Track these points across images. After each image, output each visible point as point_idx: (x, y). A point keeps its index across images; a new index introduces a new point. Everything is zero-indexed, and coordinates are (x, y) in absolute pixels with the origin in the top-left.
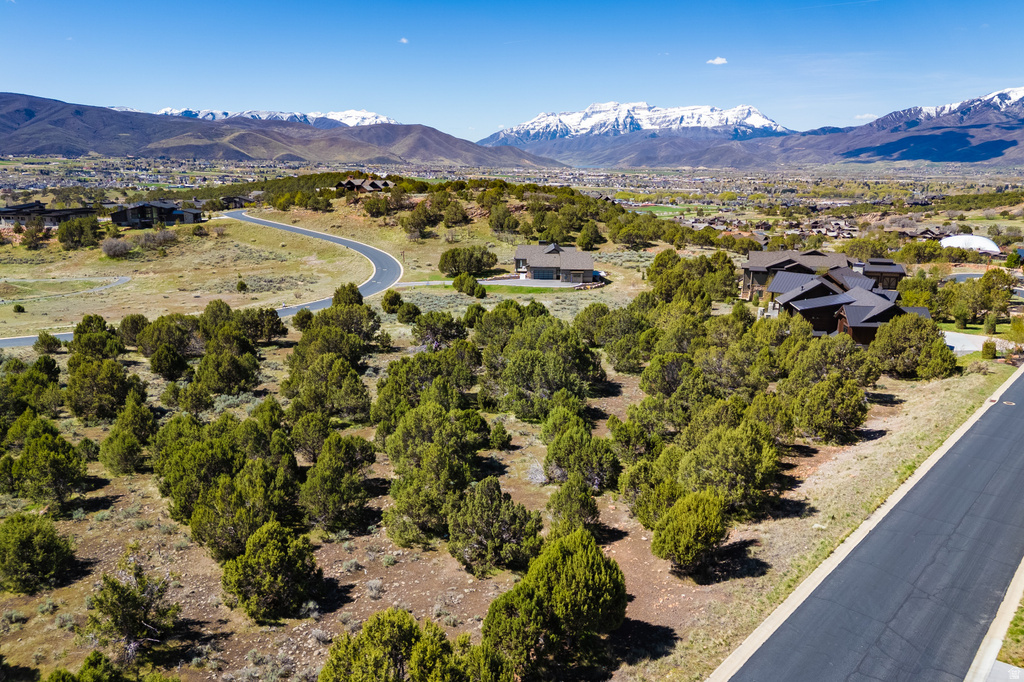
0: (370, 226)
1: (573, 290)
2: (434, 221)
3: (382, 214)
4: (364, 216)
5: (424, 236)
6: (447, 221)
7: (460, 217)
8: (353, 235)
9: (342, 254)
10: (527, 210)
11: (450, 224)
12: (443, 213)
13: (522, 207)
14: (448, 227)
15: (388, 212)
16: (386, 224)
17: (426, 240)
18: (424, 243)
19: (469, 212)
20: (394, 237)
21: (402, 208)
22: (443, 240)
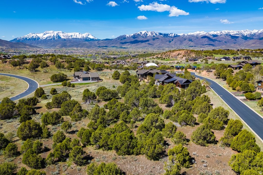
0: (14, 69)
2: (37, 66)
3: (17, 65)
4: (11, 66)
5: (36, 71)
6: (41, 66)
7: (45, 65)
8: (9, 73)
9: (10, 79)
10: (65, 62)
11: (42, 67)
13: (63, 61)
15: (20, 65)
16: (20, 68)
18: (36, 73)
19: (48, 63)
20: (25, 72)
22: (42, 72)
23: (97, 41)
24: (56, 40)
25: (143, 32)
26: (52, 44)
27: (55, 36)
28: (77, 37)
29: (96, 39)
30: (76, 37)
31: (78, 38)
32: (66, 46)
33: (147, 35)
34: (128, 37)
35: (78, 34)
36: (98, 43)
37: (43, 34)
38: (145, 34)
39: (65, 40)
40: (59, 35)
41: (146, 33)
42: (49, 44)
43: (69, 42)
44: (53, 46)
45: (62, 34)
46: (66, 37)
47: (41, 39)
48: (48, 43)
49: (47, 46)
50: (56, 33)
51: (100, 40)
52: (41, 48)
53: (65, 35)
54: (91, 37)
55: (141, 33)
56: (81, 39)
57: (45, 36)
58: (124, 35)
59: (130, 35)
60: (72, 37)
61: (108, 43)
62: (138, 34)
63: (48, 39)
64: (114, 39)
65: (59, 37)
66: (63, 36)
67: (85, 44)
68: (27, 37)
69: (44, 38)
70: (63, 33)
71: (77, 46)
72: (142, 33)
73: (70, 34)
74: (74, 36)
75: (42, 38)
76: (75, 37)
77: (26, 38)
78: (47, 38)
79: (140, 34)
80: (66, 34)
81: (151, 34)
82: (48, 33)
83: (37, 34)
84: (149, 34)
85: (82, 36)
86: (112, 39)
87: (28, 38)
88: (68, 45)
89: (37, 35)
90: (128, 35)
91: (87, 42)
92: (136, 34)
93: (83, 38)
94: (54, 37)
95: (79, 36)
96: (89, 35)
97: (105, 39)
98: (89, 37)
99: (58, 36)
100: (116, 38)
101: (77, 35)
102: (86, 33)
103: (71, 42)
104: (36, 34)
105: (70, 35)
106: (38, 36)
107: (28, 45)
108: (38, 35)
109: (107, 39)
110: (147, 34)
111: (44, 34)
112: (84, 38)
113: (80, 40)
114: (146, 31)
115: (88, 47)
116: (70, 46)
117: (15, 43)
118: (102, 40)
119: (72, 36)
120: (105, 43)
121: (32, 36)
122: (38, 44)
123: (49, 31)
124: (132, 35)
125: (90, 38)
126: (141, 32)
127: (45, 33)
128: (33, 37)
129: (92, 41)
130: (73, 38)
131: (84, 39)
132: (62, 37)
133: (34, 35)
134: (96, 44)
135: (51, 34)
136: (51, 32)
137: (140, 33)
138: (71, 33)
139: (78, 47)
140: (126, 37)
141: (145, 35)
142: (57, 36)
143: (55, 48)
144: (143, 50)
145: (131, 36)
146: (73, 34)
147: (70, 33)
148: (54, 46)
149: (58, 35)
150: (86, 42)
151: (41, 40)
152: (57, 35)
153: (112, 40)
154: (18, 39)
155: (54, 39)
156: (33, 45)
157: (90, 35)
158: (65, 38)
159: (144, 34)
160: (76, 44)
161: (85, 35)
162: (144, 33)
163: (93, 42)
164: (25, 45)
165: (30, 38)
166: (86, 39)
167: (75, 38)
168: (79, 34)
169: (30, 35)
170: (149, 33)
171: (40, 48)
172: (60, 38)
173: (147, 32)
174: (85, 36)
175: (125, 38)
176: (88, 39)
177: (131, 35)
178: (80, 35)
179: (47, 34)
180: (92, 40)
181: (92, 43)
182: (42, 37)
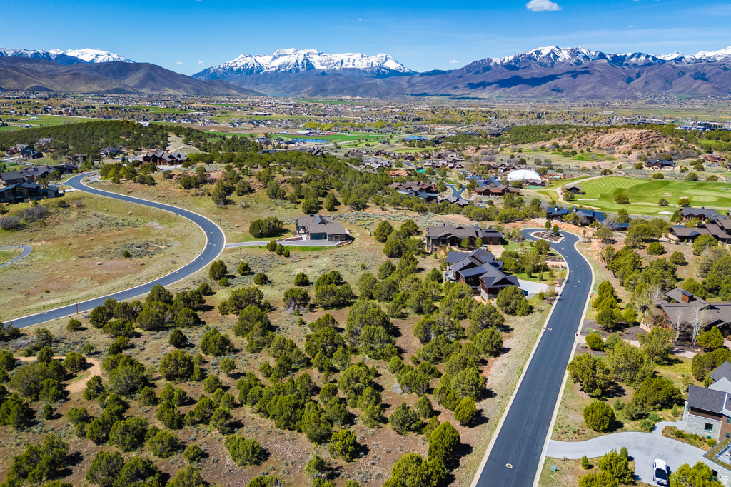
0: (186, 195)
1: (336, 247)
2: (229, 191)
3: (192, 187)
4: (180, 188)
5: (227, 202)
6: (238, 192)
7: (246, 189)
8: (175, 203)
10: (288, 182)
12: (234, 185)
13: (285, 181)
14: (240, 195)
15: (197, 185)
16: (197, 194)
17: (228, 206)
18: (226, 208)
19: (251, 185)
20: (206, 204)
21: (205, 182)
22: (238, 206)
23: (408, 77)
24: (302, 74)
25: (545, 51)
26: (292, 85)
27: (300, 62)
28: (356, 67)
29: (406, 70)
30: (353, 64)
31: (359, 69)
32: (326, 90)
33: (555, 60)
34: (496, 64)
35: (357, 56)
36: (408, 82)
37: (271, 57)
38: (552, 55)
39: (323, 73)
40: (310, 59)
41: (553, 53)
42: (283, 86)
43: (333, 81)
44: (293, 89)
45: (317, 57)
46: (326, 65)
47: (266, 70)
48: (283, 81)
49: (279, 90)
50: (302, 53)
51: (416, 73)
52: (265, 96)
53: (324, 59)
54: (392, 65)
55: (538, 53)
56: (365, 72)
57: (276, 63)
58: (485, 60)
59: (504, 60)
60: (343, 66)
61: (438, 84)
62: (530, 57)
63: (283, 70)
64: (456, 71)
65: (310, 66)
66: (321, 62)
67: (375, 85)
68: (234, 64)
69: (274, 69)
70: (319, 54)
71: (353, 92)
72: (542, 52)
73: (337, 57)
74: (347, 63)
75: (269, 69)
76: (350, 66)
77: (232, 69)
78: (279, 69)
79: (534, 55)
80: (329, 57)
81: (570, 54)
82: (282, 55)
83: (257, 58)
84: (564, 55)
85: (368, 64)
86: (450, 71)
87: (235, 69)
88: (331, 87)
89: (256, 61)
90: (496, 60)
91: (379, 81)
92: (521, 55)
93: (370, 68)
94: (298, 65)
95: (360, 63)
96: (386, 59)
97: (430, 70)
98: (386, 65)
99: (307, 64)
100: (462, 69)
101: (354, 60)
102: (380, 55)
103: (338, 80)
104: (256, 56)
105: (336, 61)
106: (258, 61)
107: (234, 86)
108: (260, 60)
109: (435, 72)
110: (556, 57)
111: (275, 58)
112: (374, 68)
113: (363, 74)
114: (553, 47)
115: (381, 95)
116: (335, 92)
117: (205, 82)
118: (422, 75)
119: (342, 62)
120: (427, 83)
121: (244, 63)
122: (258, 84)
123: (286, 50)
124: (511, 58)
125: (389, 69)
126: (539, 49)
127: (275, 54)
128: (247, 64)
129: (394, 77)
130: (344, 69)
131: (372, 72)
132: (318, 66)
133: (249, 59)
134: (405, 87)
135: (291, 56)
136: (291, 50)
137: (536, 52)
138: (341, 55)
139: (355, 95)
140: (492, 64)
141: (550, 59)
142: (305, 62)
143: (298, 96)
144: (538, 104)
145: (506, 61)
146: (344, 57)
147: (337, 55)
148: (296, 89)
149: (308, 60)
150: (377, 80)
151: (266, 72)
152: (304, 60)
153: (451, 74)
154: (212, 71)
155: (297, 70)
156: (245, 87)
157: (389, 60)
158: (325, 67)
159: (549, 55)
160: (352, 85)
161: (375, 60)
162: (548, 51)
163: (395, 79)
164: (228, 86)
165: (240, 69)
166: (378, 71)
167: (350, 69)
168: (362, 56)
169: (240, 60)
170: (564, 52)
171: (261, 95)
172: (312, 67)
173: (556, 49)
174: (377, 64)
175: (487, 69)
176: (383, 72)
177: (507, 58)
178: (364, 60)
179: (280, 58)
180: (395, 73)
181: (393, 83)
182: (268, 66)
